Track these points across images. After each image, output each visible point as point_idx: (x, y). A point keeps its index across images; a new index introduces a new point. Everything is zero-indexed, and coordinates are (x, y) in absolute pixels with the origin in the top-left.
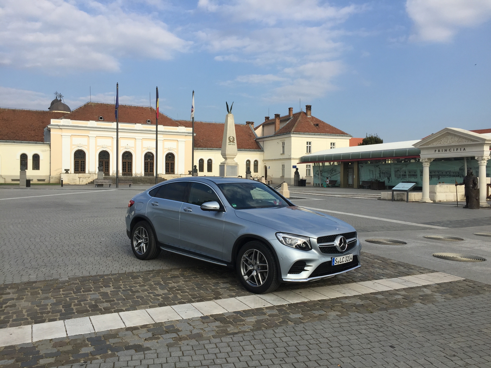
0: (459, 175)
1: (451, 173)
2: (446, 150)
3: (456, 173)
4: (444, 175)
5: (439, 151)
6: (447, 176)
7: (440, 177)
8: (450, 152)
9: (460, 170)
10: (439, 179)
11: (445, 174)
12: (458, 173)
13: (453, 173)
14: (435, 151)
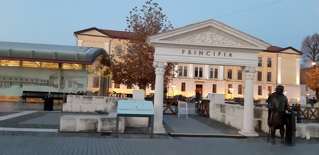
0: (48, 84)
1: (38, 81)
2: (201, 53)
3: (45, 81)
4: (29, 83)
5: (190, 52)
6: (33, 84)
7: (24, 84)
8: (207, 56)
9: (50, 78)
10: (21, 87)
11: (31, 82)
12: (48, 82)
13: (42, 81)
14: (183, 51)
